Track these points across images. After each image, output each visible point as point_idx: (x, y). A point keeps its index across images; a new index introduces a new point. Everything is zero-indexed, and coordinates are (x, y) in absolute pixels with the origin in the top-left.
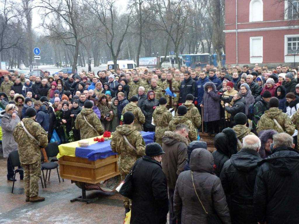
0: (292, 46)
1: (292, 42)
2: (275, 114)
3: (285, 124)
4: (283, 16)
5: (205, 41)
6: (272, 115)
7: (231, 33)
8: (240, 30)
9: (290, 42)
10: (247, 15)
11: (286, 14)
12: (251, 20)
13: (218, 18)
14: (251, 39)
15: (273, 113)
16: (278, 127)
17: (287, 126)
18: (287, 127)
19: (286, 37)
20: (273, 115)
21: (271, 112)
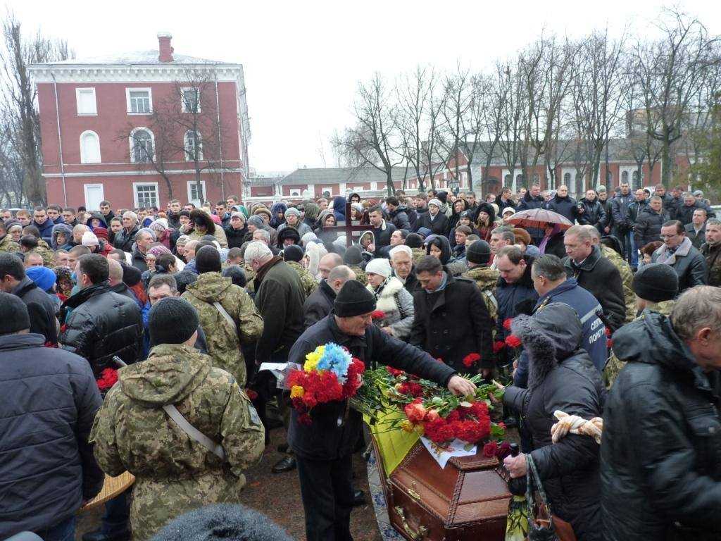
0: (144, 198)
1: (143, 192)
2: (218, 289)
3: (242, 315)
4: (128, 157)
5: (12, 194)
6: (211, 293)
7: (54, 178)
8: (67, 174)
9: (140, 192)
10: (77, 154)
11: (133, 154)
12: (83, 161)
13: (32, 157)
14: (86, 186)
15: (214, 286)
16: (227, 324)
17: (247, 319)
18: (246, 322)
19: (135, 185)
20: (213, 292)
21: (208, 286)
